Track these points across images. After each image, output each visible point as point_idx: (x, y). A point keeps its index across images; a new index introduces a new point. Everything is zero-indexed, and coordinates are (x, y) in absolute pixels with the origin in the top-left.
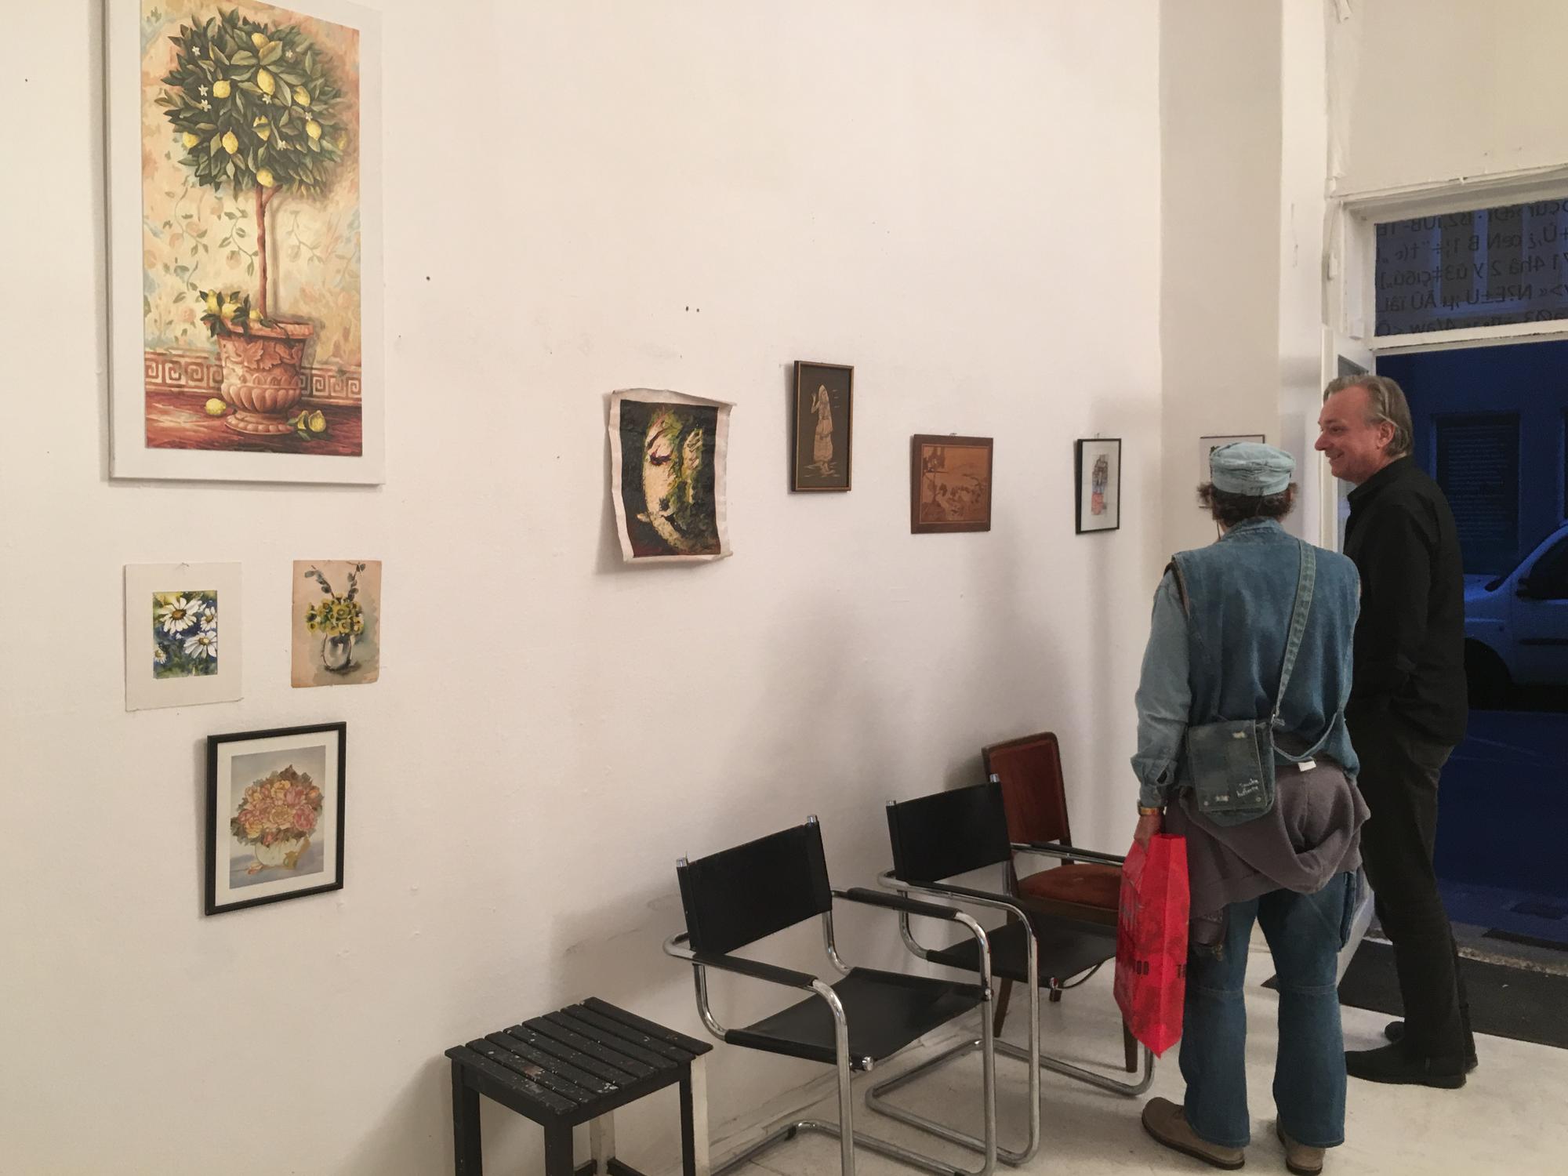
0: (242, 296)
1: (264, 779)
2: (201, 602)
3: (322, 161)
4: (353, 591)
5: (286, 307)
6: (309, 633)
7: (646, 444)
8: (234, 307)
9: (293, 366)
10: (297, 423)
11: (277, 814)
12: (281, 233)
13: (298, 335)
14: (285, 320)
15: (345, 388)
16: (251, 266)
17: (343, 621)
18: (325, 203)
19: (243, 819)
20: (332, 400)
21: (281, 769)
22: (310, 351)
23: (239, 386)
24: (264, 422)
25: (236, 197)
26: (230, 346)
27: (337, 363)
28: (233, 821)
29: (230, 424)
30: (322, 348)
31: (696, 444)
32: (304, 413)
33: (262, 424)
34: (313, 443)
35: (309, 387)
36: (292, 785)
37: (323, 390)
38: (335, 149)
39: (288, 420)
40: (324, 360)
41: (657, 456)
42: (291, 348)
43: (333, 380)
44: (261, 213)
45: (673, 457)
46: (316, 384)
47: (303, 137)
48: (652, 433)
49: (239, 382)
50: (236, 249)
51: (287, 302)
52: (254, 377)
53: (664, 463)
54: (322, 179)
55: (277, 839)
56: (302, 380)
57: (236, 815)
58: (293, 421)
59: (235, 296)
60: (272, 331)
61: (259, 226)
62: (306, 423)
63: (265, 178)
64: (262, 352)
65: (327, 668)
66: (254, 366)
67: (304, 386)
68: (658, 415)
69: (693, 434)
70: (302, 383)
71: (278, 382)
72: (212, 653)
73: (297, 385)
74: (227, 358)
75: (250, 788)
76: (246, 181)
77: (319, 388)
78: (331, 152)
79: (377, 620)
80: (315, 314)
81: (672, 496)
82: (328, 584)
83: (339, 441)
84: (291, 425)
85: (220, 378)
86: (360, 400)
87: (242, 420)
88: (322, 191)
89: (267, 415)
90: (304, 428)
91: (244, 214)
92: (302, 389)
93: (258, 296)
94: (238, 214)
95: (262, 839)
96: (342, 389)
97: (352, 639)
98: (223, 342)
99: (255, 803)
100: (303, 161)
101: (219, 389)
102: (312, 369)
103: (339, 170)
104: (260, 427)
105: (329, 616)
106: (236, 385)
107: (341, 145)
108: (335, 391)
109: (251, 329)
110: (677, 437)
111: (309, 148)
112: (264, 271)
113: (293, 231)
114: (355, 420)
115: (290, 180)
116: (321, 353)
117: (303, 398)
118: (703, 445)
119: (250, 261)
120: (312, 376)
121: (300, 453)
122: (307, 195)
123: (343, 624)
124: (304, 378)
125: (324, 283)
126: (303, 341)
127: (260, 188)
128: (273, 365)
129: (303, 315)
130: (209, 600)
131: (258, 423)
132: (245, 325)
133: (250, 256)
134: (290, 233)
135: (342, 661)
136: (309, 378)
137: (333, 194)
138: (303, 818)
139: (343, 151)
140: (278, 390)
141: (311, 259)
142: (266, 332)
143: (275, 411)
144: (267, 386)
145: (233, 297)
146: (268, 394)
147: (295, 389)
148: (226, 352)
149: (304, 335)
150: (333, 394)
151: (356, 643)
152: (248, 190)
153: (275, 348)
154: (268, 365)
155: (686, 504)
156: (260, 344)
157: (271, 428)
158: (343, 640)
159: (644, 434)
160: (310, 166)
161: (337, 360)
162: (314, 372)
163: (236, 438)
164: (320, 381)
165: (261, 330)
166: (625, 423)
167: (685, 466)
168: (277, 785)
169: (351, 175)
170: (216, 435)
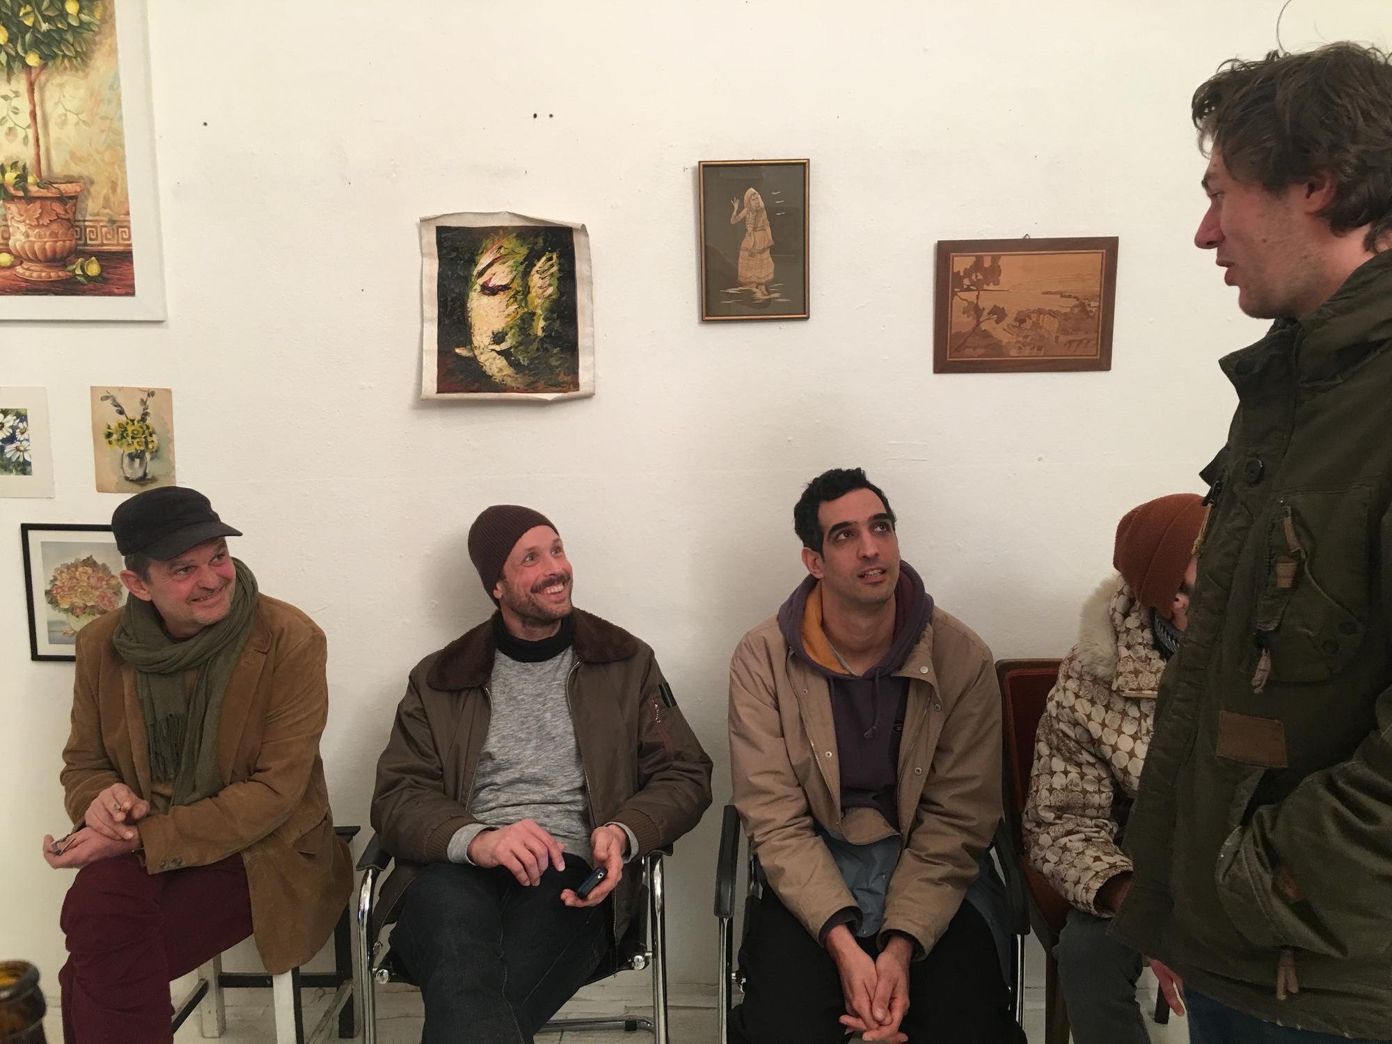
0: (20, 164)
1: (70, 564)
2: (15, 417)
3: (81, 34)
4: (145, 415)
5: (58, 169)
6: (108, 447)
7: (475, 273)
8: (14, 175)
9: (68, 220)
10: (75, 269)
11: (84, 593)
12: (49, 106)
13: (70, 193)
14: (59, 181)
15: (116, 236)
16: (26, 138)
17: (138, 440)
18: (87, 70)
19: (55, 592)
20: (104, 247)
21: (84, 557)
22: (83, 205)
23: (24, 241)
24: (48, 270)
25: (9, 81)
26: (13, 208)
27: (108, 214)
28: (47, 593)
29: (18, 272)
30: (94, 202)
31: (549, 269)
32: (80, 260)
33: (44, 272)
34: (91, 286)
35: (83, 238)
36: (93, 571)
37: (96, 239)
38: (93, 20)
39: (66, 266)
40: (96, 212)
41: (490, 286)
42: (66, 204)
43: (104, 230)
44: (31, 90)
45: (514, 286)
46: (89, 234)
47: (64, 15)
48: (484, 261)
49: (23, 237)
50: (12, 125)
51: (59, 164)
52: (35, 232)
53: (502, 293)
54: (82, 49)
55: (84, 613)
56: (76, 231)
57: (49, 588)
58: (71, 268)
59: (14, 165)
60: (48, 192)
61: (30, 103)
62: (82, 269)
63: (33, 60)
64: (40, 211)
65: (127, 479)
66: (34, 223)
67: (78, 237)
68: (494, 241)
69: (544, 259)
70: (77, 234)
71: (56, 235)
72: (27, 458)
73: (73, 235)
74: (12, 218)
75: (58, 569)
76: (17, 66)
77: (92, 237)
78: (89, 24)
79: (171, 441)
80: (85, 173)
81: (511, 328)
82: (122, 408)
83: (113, 284)
84: (69, 271)
85: (8, 236)
86: (130, 245)
87: (28, 269)
88: (82, 60)
89: (48, 264)
90: (81, 273)
91: (17, 94)
92: (77, 239)
93: (34, 163)
94: (12, 95)
95: (72, 610)
96: (113, 237)
97: (148, 456)
98: (8, 205)
99: (63, 581)
100: (65, 37)
101: (7, 245)
102: (85, 221)
103: (97, 38)
104: (43, 274)
105: (125, 434)
106: (20, 240)
107: (98, 15)
108: (107, 239)
109: (30, 192)
110: (522, 263)
111: (69, 25)
112: (37, 140)
113: (59, 101)
114: (127, 264)
115: (55, 56)
116: (92, 207)
117: (79, 247)
118: (559, 270)
119: (24, 134)
120: (86, 227)
121: (79, 295)
122: (70, 67)
123: (138, 442)
124: (78, 229)
125: (90, 144)
126: (74, 198)
127: (28, 68)
128: (50, 221)
129: (74, 174)
130: (22, 416)
131: (41, 271)
132: (25, 190)
133: (24, 129)
134: (56, 104)
135: (140, 474)
136: (83, 230)
137: (93, 61)
138: (106, 599)
139: (100, 20)
140: (56, 242)
141: (77, 124)
142: (44, 193)
143: (57, 260)
144: (46, 240)
145: (13, 166)
146: (47, 246)
147: (71, 240)
148: (11, 214)
149: (76, 192)
150: (105, 242)
151: (152, 459)
152: (19, 73)
153: (51, 206)
154: (46, 221)
155: (532, 337)
156: (38, 204)
157: (52, 274)
158: (140, 455)
159: (473, 262)
160: (71, 39)
161: (107, 211)
162: (87, 223)
163: (23, 284)
164: (93, 232)
165: (38, 192)
166: (445, 251)
167: (533, 294)
168: (81, 569)
169: (109, 41)
170: (7, 283)
